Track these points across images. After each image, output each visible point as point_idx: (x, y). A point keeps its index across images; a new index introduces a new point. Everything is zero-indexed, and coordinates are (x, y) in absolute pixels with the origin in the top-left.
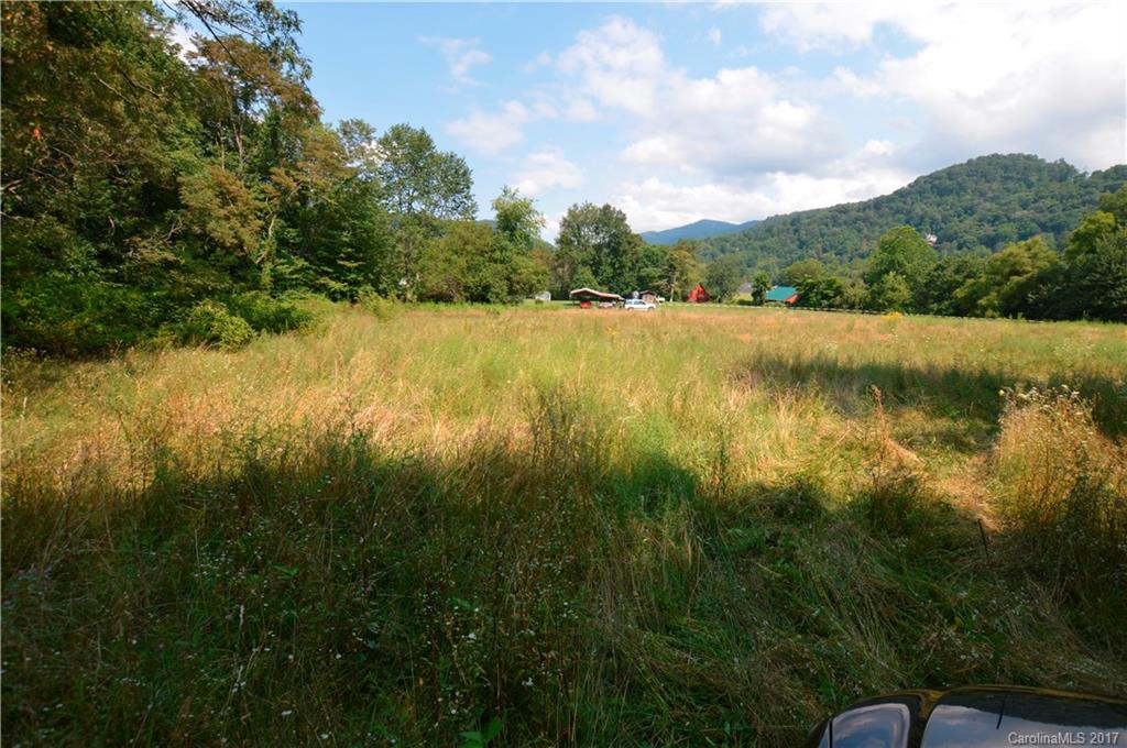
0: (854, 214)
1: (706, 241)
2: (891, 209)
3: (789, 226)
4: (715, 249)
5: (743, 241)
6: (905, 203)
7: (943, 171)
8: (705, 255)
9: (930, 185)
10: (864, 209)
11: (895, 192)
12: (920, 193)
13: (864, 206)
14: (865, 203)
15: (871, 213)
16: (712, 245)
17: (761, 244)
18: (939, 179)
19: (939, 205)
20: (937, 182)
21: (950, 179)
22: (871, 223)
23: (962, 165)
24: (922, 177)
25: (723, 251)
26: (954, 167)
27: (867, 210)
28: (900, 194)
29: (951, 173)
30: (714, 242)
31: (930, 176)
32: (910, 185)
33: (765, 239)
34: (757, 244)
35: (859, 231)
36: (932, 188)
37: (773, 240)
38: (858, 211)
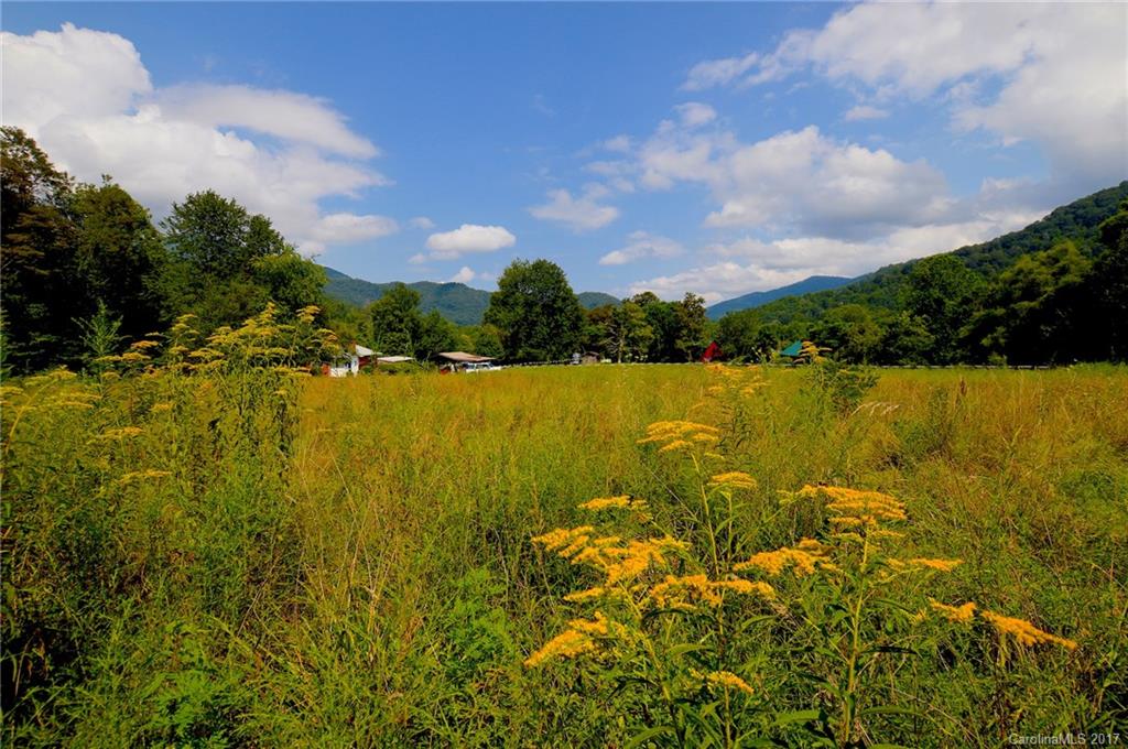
0: (977, 256)
1: (805, 297)
2: (1023, 246)
3: (901, 275)
4: (816, 305)
5: (847, 294)
6: (1041, 238)
7: (1089, 198)
8: (804, 312)
9: (1071, 216)
10: (990, 250)
11: (1028, 228)
12: (1060, 226)
13: (989, 247)
14: (991, 243)
15: (1000, 253)
16: (812, 301)
17: (869, 296)
18: (1084, 208)
19: (1087, 237)
20: (1081, 212)
21: (1099, 206)
22: (999, 264)
23: (1113, 189)
24: (1061, 208)
25: (825, 306)
26: (1103, 192)
27: (994, 250)
28: (1034, 229)
29: (1098, 200)
30: (815, 299)
31: (1070, 206)
32: (1047, 219)
33: (872, 290)
34: (864, 296)
35: (986, 273)
36: (1075, 219)
37: (882, 291)
38: (984, 252)
